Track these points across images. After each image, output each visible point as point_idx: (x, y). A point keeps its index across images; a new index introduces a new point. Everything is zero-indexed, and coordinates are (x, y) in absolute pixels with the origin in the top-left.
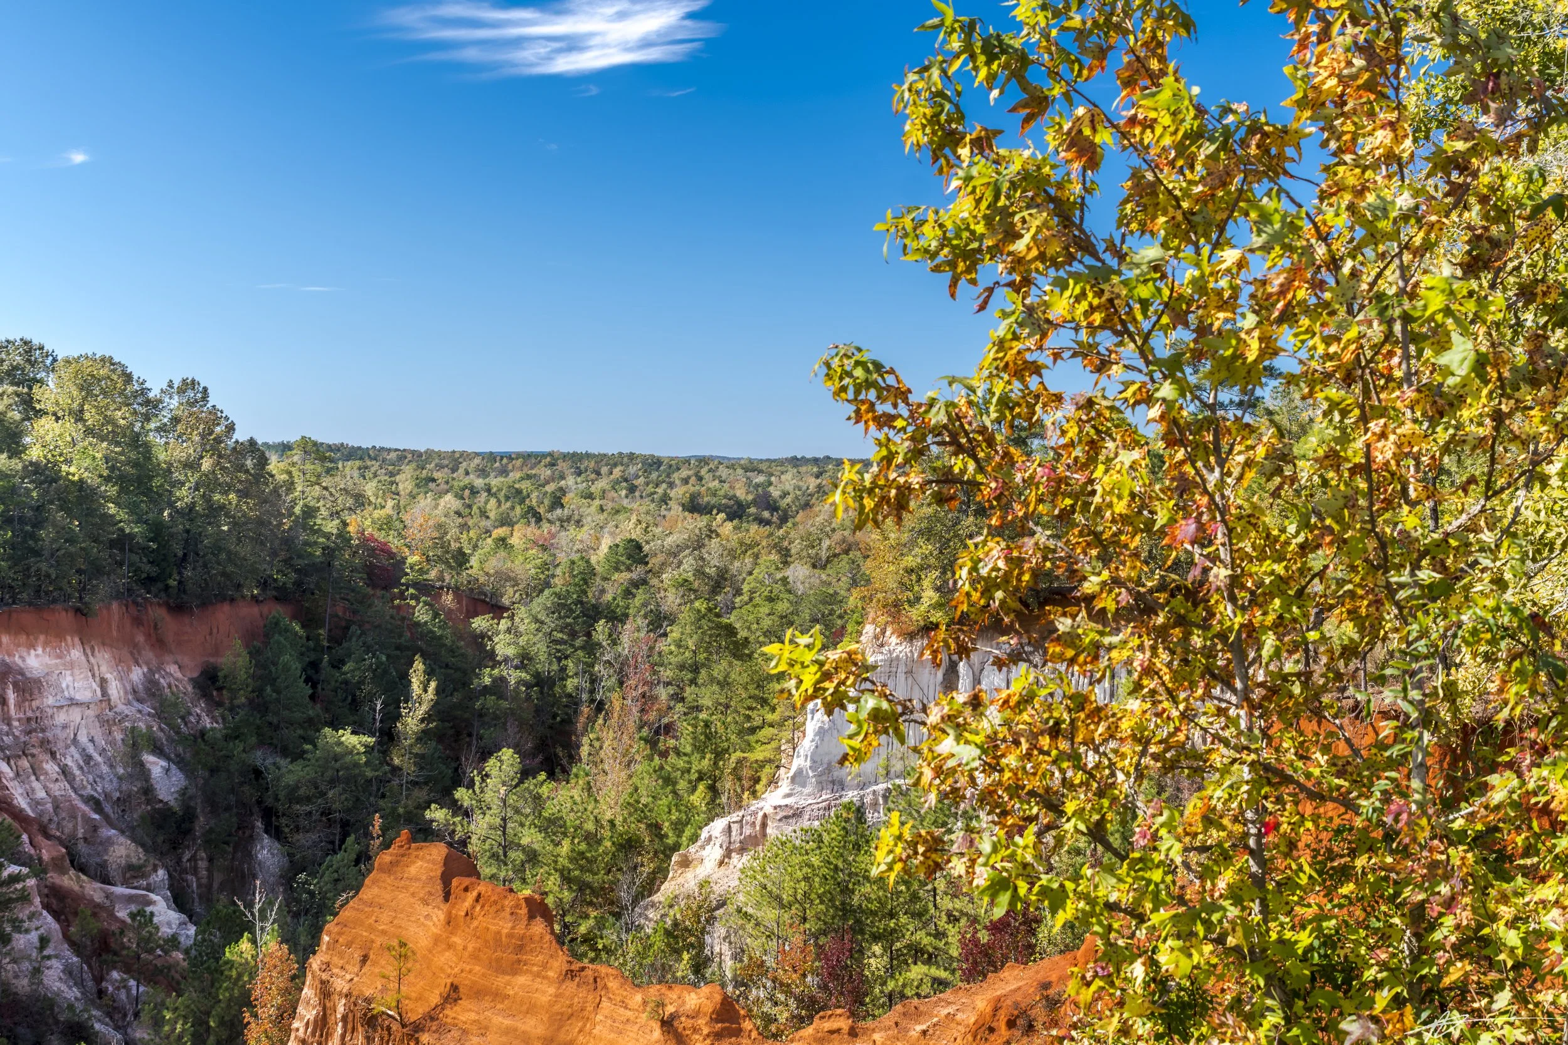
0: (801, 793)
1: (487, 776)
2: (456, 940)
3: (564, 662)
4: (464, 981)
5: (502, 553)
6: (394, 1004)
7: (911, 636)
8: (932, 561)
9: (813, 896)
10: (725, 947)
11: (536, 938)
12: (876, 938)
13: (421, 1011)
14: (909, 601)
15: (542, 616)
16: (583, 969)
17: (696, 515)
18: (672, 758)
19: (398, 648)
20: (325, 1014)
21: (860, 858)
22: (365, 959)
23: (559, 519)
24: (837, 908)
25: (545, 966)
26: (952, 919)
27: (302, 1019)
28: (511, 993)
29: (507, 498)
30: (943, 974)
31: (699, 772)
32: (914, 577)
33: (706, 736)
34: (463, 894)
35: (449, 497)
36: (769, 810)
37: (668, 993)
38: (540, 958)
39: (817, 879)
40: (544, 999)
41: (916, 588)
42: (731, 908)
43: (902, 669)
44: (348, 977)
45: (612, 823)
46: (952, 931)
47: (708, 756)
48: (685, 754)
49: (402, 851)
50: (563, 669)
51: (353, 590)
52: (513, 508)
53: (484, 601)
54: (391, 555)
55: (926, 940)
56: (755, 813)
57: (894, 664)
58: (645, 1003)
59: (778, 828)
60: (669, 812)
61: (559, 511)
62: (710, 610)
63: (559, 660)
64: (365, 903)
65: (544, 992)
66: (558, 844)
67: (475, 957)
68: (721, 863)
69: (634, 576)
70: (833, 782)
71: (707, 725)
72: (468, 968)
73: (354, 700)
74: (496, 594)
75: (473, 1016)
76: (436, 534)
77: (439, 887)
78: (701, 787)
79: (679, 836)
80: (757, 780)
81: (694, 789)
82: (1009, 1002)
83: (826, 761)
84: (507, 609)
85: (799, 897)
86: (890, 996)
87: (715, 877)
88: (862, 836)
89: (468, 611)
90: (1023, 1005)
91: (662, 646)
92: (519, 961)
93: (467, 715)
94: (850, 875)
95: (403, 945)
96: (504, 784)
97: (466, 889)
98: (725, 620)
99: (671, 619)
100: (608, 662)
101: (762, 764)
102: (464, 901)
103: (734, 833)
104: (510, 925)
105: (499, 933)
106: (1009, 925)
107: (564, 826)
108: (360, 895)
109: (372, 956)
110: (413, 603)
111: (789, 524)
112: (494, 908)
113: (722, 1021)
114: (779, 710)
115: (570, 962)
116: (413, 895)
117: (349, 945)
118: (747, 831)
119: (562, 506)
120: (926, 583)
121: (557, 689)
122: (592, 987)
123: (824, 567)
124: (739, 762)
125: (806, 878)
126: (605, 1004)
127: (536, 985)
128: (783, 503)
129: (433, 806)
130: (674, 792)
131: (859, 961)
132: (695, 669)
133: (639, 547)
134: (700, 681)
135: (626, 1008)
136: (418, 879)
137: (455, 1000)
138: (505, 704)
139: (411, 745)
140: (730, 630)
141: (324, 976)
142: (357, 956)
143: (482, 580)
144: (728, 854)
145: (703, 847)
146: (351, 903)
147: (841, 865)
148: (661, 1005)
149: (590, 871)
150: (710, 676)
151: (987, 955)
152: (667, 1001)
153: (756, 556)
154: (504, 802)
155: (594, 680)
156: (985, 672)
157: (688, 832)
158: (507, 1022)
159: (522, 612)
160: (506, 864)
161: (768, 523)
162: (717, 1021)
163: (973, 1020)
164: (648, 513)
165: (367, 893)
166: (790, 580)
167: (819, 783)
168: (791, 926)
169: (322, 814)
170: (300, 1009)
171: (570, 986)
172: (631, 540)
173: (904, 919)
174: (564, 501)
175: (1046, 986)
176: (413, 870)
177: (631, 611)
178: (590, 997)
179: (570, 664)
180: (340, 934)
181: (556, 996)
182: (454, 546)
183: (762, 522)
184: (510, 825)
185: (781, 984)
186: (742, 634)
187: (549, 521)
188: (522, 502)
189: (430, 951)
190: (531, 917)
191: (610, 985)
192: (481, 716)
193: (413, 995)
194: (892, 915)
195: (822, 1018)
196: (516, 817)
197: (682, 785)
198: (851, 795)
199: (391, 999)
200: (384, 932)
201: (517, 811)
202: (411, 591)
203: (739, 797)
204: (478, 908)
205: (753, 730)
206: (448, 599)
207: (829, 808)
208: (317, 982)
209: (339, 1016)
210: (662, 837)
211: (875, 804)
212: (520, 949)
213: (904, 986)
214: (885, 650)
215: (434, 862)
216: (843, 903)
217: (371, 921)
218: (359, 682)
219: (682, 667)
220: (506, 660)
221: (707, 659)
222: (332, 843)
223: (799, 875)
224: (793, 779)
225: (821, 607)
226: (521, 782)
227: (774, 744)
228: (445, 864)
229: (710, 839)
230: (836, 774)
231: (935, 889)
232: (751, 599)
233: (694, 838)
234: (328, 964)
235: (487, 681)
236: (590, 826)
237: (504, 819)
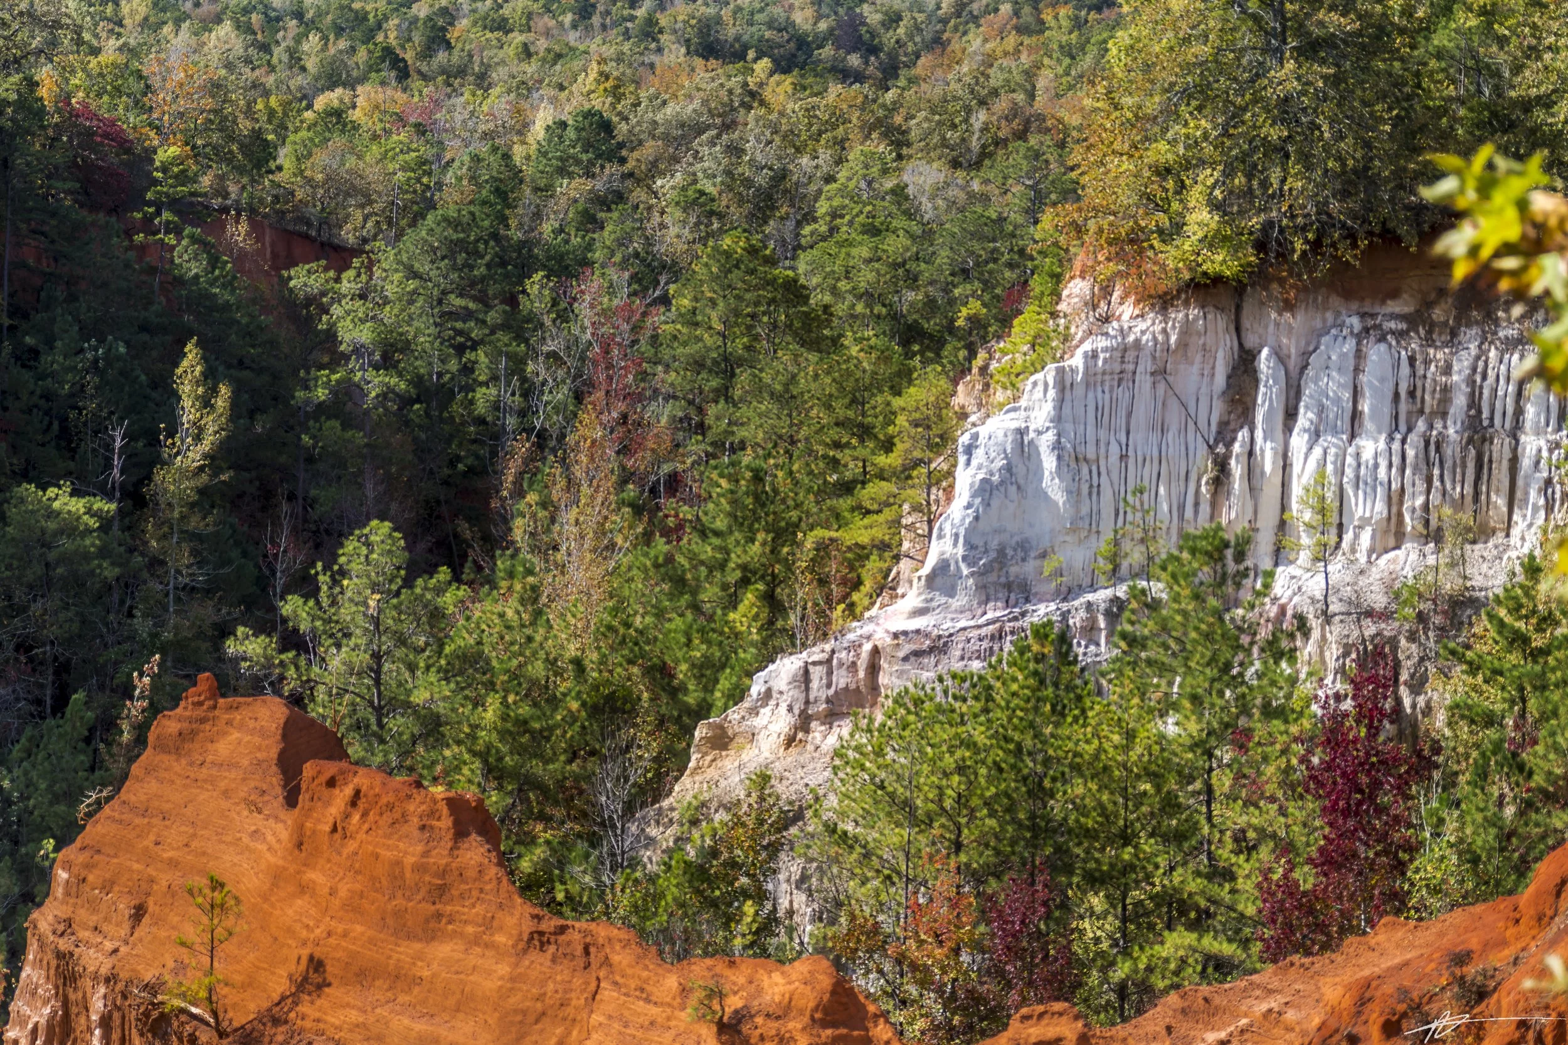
0: (946, 607)
1: (343, 573)
2: (313, 876)
3: (469, 355)
4: (334, 953)
5: (338, 141)
6: (203, 994)
7: (1163, 302)
8: (1208, 149)
9: (975, 802)
10: (800, 898)
11: (471, 873)
12: (1094, 880)
13: (252, 1006)
14: (1160, 231)
15: (423, 266)
16: (562, 930)
17: (713, 63)
18: (690, 541)
19: (144, 328)
20: (67, 1014)
21: (1064, 731)
22: (139, 913)
23: (443, 71)
24: (1020, 825)
25: (488, 924)
26: (1244, 845)
27: (23, 1023)
28: (426, 973)
29: (339, 31)
30: (1227, 949)
31: (744, 567)
32: (1170, 184)
33: (757, 498)
34: (326, 792)
35: (226, 29)
36: (882, 638)
37: (728, 972)
38: (479, 909)
39: (983, 771)
40: (490, 985)
41: (1175, 206)
42: (813, 826)
43: (1146, 365)
44: (109, 946)
45: (578, 663)
46: (1243, 866)
47: (760, 536)
48: (717, 534)
49: (200, 712)
50: (468, 369)
51: (53, 215)
52: (353, 50)
53: (306, 237)
54: (123, 144)
55: (1194, 885)
56: (856, 646)
57: (1131, 356)
58: (684, 991)
59: (900, 674)
60: (689, 643)
61: (441, 56)
62: (752, 251)
63: (460, 350)
64: (133, 809)
65: (489, 973)
66: (478, 703)
67: (353, 908)
68: (790, 741)
69: (599, 185)
70: (1009, 587)
71: (758, 477)
72: (340, 928)
73: (64, 430)
74: (330, 221)
75: (354, 1016)
76: (208, 103)
77: (274, 781)
78: (749, 598)
79: (709, 689)
80: (857, 584)
81: (733, 602)
82: (1388, 988)
83: (994, 544)
84: (356, 252)
85: (948, 804)
86: (1122, 990)
87: (778, 766)
88: (1070, 688)
89: (275, 256)
90: (1415, 995)
91: (662, 322)
92: (439, 916)
93: (283, 459)
94: (1047, 762)
95: (217, 885)
96: (375, 587)
97: (331, 783)
98: (782, 272)
99: (674, 270)
100: (553, 355)
101: (861, 553)
102: (328, 804)
103: (815, 684)
104: (420, 848)
105: (398, 863)
106: (1355, 855)
107: (488, 669)
108: (123, 795)
109: (151, 907)
110: (171, 239)
111: (902, 82)
112: (387, 818)
113: (834, 1025)
114: (900, 447)
115: (538, 918)
116: (226, 794)
117: (107, 887)
118: (841, 679)
119: (449, 46)
120: (1195, 196)
121: (457, 409)
122: (581, 962)
123: (977, 165)
124: (822, 548)
125: (961, 769)
126: (607, 993)
127: (472, 960)
128: (888, 39)
129: (241, 630)
130: (696, 607)
131: (1063, 923)
132: (727, 367)
133: (607, 127)
134: (737, 393)
135: (648, 1000)
136: (232, 765)
137: (319, 987)
138: (359, 438)
139: (183, 517)
140: (795, 292)
141: (64, 944)
142: (124, 908)
143: (300, 194)
144: (804, 723)
145: (754, 711)
146: (107, 810)
147: (1028, 743)
148: (716, 993)
149: (541, 756)
150: (756, 379)
151: (1311, 911)
152: (726, 989)
153: (841, 144)
154: (376, 622)
155: (528, 390)
156: (1310, 372)
157: (725, 683)
158: (420, 1026)
159: (387, 257)
160: (382, 741)
161: (859, 77)
162: (825, 1024)
163: (1317, 1021)
164: (619, 59)
165: (133, 792)
166: (910, 191)
167: (981, 587)
168: (931, 857)
169: (17, 649)
170: (18, 1005)
171: (539, 962)
172: (589, 114)
173: (1148, 846)
174: (452, 35)
175: (1461, 959)
176: (223, 748)
177: (598, 255)
178: (577, 982)
179: (481, 357)
180: (88, 866)
181: (512, 979)
182: (244, 126)
183: (847, 76)
184: (386, 666)
185: (914, 967)
186: (819, 298)
187: (424, 77)
188: (369, 37)
189: (266, 899)
190: (460, 833)
191: (615, 958)
192: (310, 460)
193: (237, 978)
194: (1126, 838)
195: (1026, 1018)
196: (400, 653)
197: (710, 593)
198: (1043, 611)
199: (196, 984)
200: (173, 864)
201: (402, 641)
202: (166, 215)
203: (823, 615)
204: (356, 818)
205: (847, 488)
206: (239, 232)
207: (999, 636)
208: (50, 956)
209: (94, 1017)
210: (675, 691)
211: (1090, 629)
212: (440, 892)
213: (1150, 969)
214: (1112, 328)
215: (262, 733)
216: (1032, 816)
217: (149, 842)
218: (72, 395)
219: (698, 365)
220: (358, 350)
221: (748, 348)
222: (39, 702)
223: (949, 761)
224: (931, 580)
225: (976, 246)
226: (408, 583)
227: (888, 514)
228: (284, 736)
229: (768, 694)
230: (1014, 570)
231: (1209, 790)
232: (833, 230)
233: (737, 695)
234: (69, 922)
235: (321, 394)
236: (537, 669)
237: (377, 656)
